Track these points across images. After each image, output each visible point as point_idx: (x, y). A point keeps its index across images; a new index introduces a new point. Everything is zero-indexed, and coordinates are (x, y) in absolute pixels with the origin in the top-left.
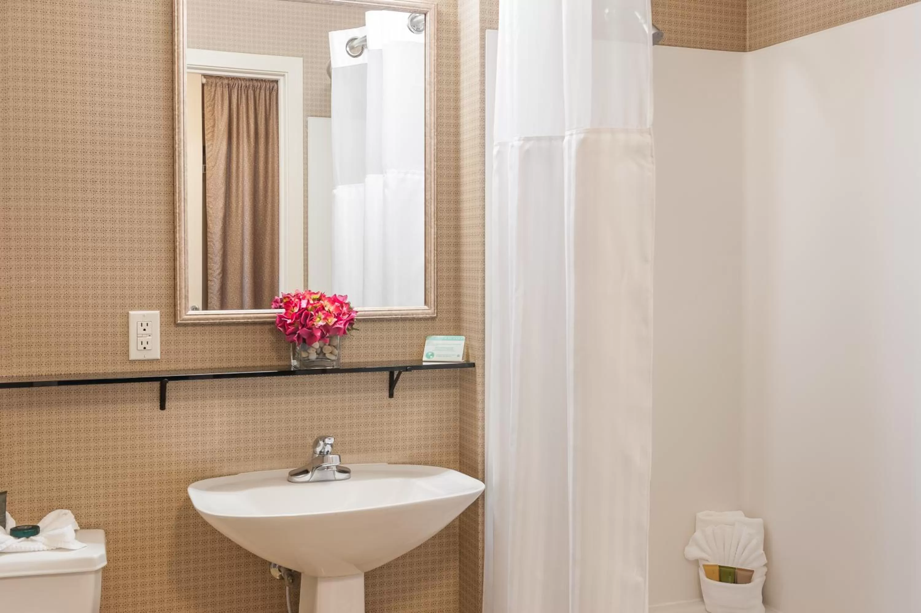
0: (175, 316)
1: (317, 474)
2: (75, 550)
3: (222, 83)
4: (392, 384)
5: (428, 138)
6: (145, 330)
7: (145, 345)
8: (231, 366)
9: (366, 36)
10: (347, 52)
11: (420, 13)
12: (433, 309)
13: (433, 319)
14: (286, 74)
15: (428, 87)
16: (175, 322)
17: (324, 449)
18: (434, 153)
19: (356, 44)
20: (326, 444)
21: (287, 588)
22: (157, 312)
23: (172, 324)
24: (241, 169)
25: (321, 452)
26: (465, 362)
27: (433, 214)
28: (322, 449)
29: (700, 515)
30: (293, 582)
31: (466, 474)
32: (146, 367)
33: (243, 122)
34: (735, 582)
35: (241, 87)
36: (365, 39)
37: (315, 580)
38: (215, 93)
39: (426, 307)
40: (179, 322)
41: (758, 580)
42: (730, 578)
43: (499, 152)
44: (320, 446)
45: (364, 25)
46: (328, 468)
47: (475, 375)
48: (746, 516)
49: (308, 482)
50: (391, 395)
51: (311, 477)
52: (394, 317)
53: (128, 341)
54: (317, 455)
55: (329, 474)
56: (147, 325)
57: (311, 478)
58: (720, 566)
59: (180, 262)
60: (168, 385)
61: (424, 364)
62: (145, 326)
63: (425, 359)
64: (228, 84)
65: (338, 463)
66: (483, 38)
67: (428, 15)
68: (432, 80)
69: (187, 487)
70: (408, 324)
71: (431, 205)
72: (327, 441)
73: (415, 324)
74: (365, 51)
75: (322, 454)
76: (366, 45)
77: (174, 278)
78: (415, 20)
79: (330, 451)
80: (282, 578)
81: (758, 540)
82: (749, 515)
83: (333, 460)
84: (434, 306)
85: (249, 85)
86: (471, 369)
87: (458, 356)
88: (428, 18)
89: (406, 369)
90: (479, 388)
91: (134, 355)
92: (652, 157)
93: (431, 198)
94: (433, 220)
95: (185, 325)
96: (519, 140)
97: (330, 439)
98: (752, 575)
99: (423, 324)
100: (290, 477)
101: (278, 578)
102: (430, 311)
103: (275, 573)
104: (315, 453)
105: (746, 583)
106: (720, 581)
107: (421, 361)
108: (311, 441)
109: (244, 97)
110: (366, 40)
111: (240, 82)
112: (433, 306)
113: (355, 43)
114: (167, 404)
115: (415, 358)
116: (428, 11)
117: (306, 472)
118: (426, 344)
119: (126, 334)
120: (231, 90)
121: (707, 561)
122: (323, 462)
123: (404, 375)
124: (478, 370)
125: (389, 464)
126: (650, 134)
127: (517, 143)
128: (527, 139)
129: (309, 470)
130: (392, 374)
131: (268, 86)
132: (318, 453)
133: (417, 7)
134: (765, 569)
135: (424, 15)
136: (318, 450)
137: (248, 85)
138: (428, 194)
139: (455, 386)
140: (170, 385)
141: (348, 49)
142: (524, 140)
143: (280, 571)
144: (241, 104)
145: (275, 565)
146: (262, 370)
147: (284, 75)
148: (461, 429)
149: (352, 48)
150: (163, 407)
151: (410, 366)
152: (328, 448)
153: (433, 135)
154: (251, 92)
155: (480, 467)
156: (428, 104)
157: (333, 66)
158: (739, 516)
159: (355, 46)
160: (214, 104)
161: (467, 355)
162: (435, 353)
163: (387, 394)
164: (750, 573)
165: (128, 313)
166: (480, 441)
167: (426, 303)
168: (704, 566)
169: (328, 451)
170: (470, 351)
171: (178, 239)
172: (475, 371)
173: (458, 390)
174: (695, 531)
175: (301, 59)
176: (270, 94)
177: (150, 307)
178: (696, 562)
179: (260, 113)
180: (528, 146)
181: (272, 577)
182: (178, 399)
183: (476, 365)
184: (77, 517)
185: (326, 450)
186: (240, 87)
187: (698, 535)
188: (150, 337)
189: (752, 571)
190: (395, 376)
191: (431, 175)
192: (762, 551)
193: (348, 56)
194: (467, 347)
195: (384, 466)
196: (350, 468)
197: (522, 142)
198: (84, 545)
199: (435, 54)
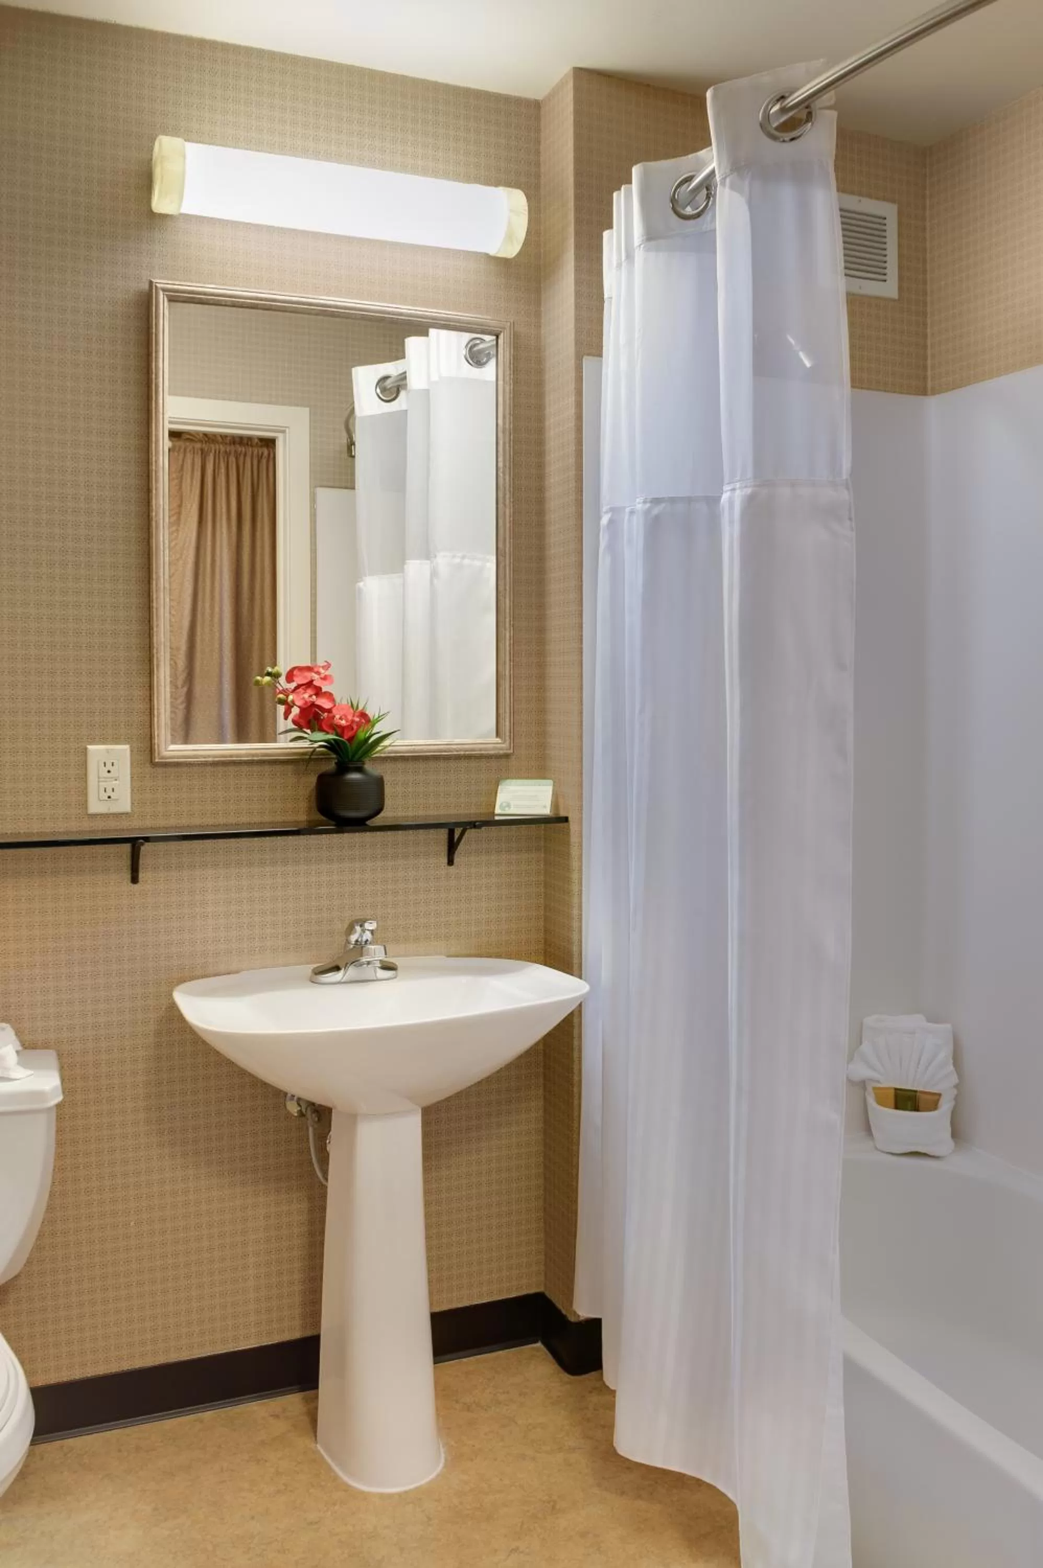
0: (151, 751)
1: (352, 972)
2: (16, 1080)
3: (194, 448)
4: (452, 847)
5: (501, 506)
6: (109, 772)
7: (109, 793)
8: (217, 823)
9: (405, 373)
10: (378, 396)
11: (490, 333)
12: (508, 742)
13: (507, 756)
14: (287, 430)
15: (500, 435)
16: (151, 762)
17: (362, 937)
18: (510, 527)
19: (389, 385)
20: (363, 931)
21: (311, 1129)
22: (126, 747)
23: (148, 765)
24: (218, 563)
25: (357, 941)
26: (554, 816)
27: (508, 611)
28: (359, 938)
29: (869, 1021)
30: (319, 1120)
31: (554, 968)
32: (112, 824)
33: (221, 499)
34: (916, 1109)
35: (219, 452)
36: (403, 377)
37: (353, 1118)
38: (183, 461)
39: (498, 740)
40: (157, 760)
41: (946, 1106)
42: (909, 1104)
43: (611, 521)
44: (356, 932)
45: (404, 357)
46: (369, 963)
47: (568, 834)
48: (929, 1021)
49: (339, 983)
50: (451, 862)
51: (344, 975)
52: (455, 753)
53: (86, 788)
54: (352, 946)
55: (368, 972)
56: (113, 765)
57: (342, 978)
58: (896, 1089)
59: (158, 677)
60: (143, 848)
61: (497, 818)
62: (109, 767)
63: (497, 811)
64: (202, 450)
65: (382, 956)
66: (579, 369)
67: (501, 337)
68: (507, 426)
69: (172, 991)
70: (473, 764)
71: (505, 598)
72: (367, 926)
73: (483, 764)
74: (403, 394)
75: (359, 943)
76: (406, 385)
77: (150, 700)
78: (475, 349)
79: (369, 939)
80: (302, 1114)
81: (945, 1054)
82: (933, 1019)
83: (376, 953)
84: (510, 738)
85: (230, 451)
86: (561, 825)
87: (545, 807)
88: (501, 341)
89: (474, 825)
90: (574, 852)
91: (95, 807)
92: (850, 519)
93: (505, 589)
94: (507, 620)
95: (166, 765)
96: (645, 502)
97: (371, 923)
98: (938, 1100)
99: (494, 764)
100: (315, 977)
101: (296, 1114)
102: (503, 745)
103: (293, 1108)
104: (349, 943)
105: (931, 1110)
106: (897, 1108)
107: (493, 814)
108: (341, 927)
109: (223, 466)
110: (405, 378)
111: (217, 447)
112: (507, 738)
113: (388, 383)
114: (141, 875)
115: (482, 811)
116: (501, 332)
117: (337, 968)
118: (498, 792)
119: (84, 778)
120: (205, 457)
121: (878, 1082)
122: (362, 955)
123: (471, 833)
124: (573, 826)
125: (448, 956)
126: (848, 488)
127: (639, 507)
128: (656, 501)
129: (341, 966)
130: (451, 833)
131: (256, 452)
132: (353, 943)
133: (486, 326)
134: (955, 1092)
135: (494, 337)
136: (353, 938)
137: (228, 450)
138: (501, 583)
139: (538, 849)
140: (146, 848)
141: (378, 390)
142: (651, 502)
143: (299, 1105)
144: (218, 474)
145: (293, 1096)
146: (273, 828)
147: (284, 432)
148: (547, 907)
149: (384, 390)
150: (135, 880)
151: (480, 821)
152: (368, 936)
153: (508, 501)
154: (232, 459)
155: (575, 961)
156: (500, 459)
157: (358, 413)
158: (917, 1021)
159: (389, 387)
160: (182, 476)
161: (555, 805)
162: (512, 803)
163: (445, 860)
164: (937, 1097)
165: (86, 749)
166: (575, 924)
167: (498, 735)
168: (874, 1089)
169: (367, 940)
170: (561, 801)
171: (155, 645)
172: (569, 829)
173: (543, 855)
174: (861, 1043)
175: (307, 409)
176: (259, 462)
177: (116, 740)
178: (863, 1084)
179: (245, 488)
180: (656, 511)
181: (289, 1112)
182: (155, 868)
183: (570, 819)
184: (18, 1033)
185: (364, 939)
186: (217, 452)
187: (866, 1047)
188: (117, 782)
189: (940, 1095)
190: (456, 836)
191: (505, 557)
192: (952, 1068)
193: (380, 401)
194: (556, 796)
195: (441, 960)
196: (397, 964)
197: (648, 505)
198: (29, 1072)
199: (510, 390)
